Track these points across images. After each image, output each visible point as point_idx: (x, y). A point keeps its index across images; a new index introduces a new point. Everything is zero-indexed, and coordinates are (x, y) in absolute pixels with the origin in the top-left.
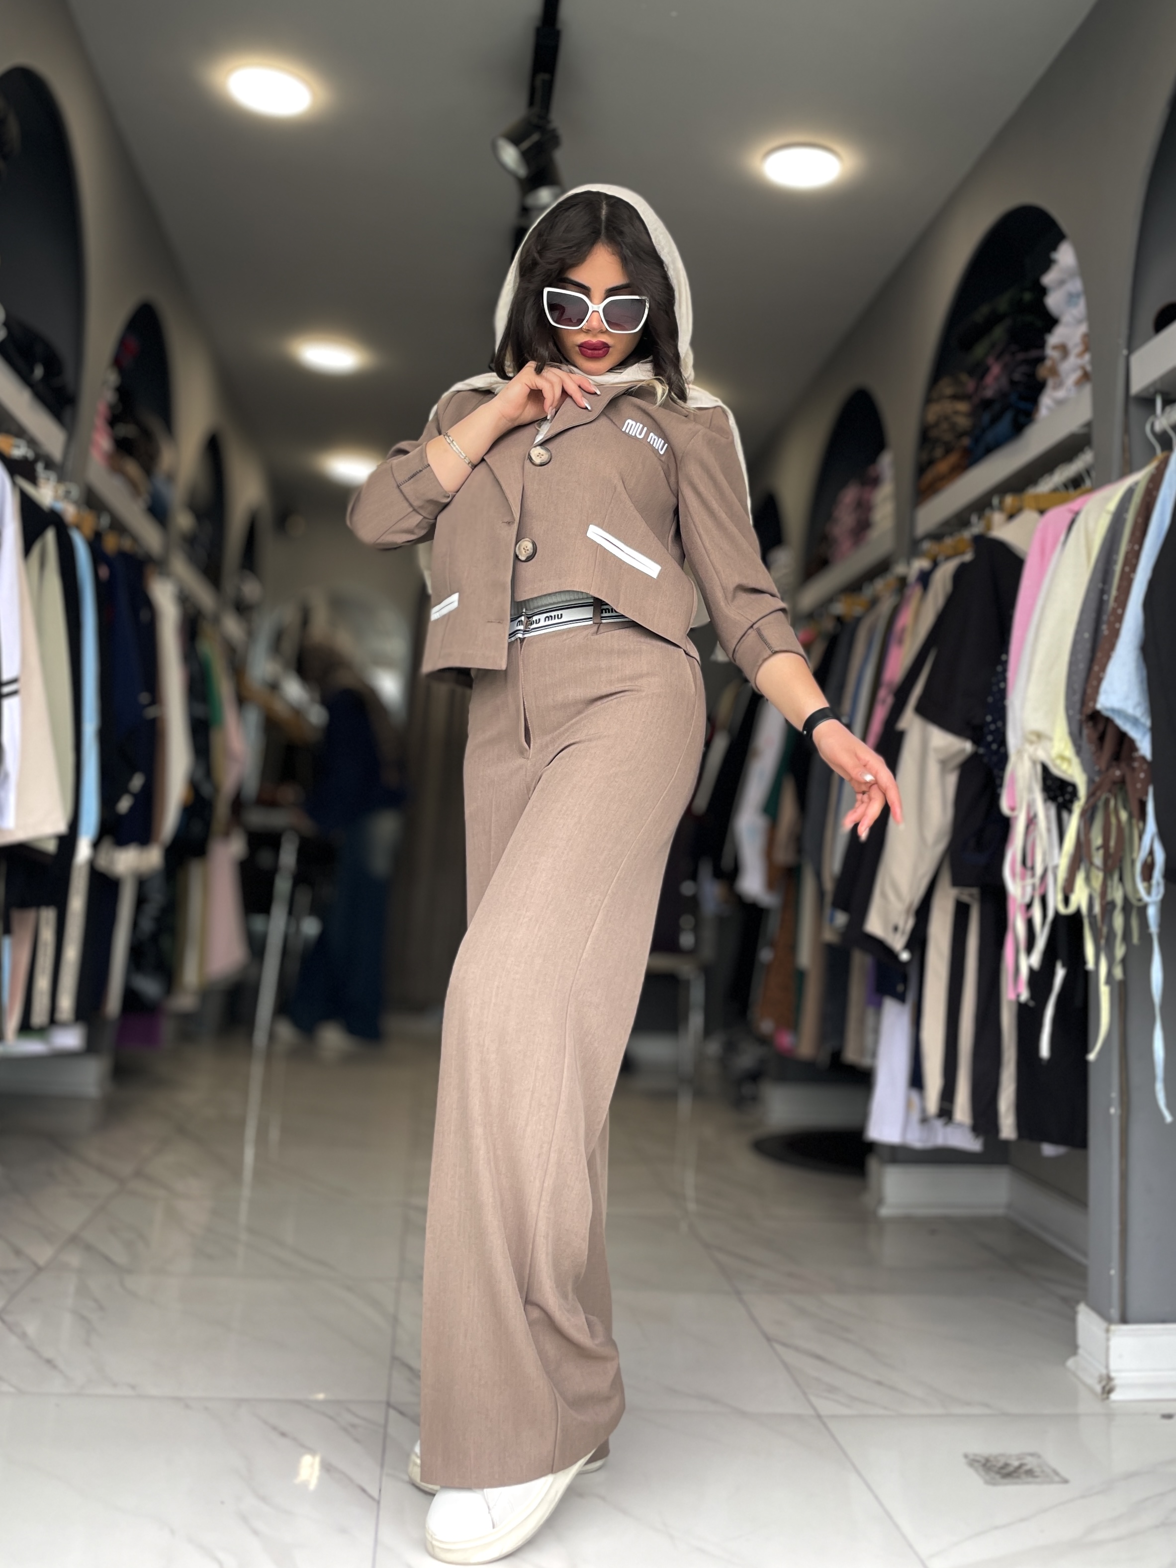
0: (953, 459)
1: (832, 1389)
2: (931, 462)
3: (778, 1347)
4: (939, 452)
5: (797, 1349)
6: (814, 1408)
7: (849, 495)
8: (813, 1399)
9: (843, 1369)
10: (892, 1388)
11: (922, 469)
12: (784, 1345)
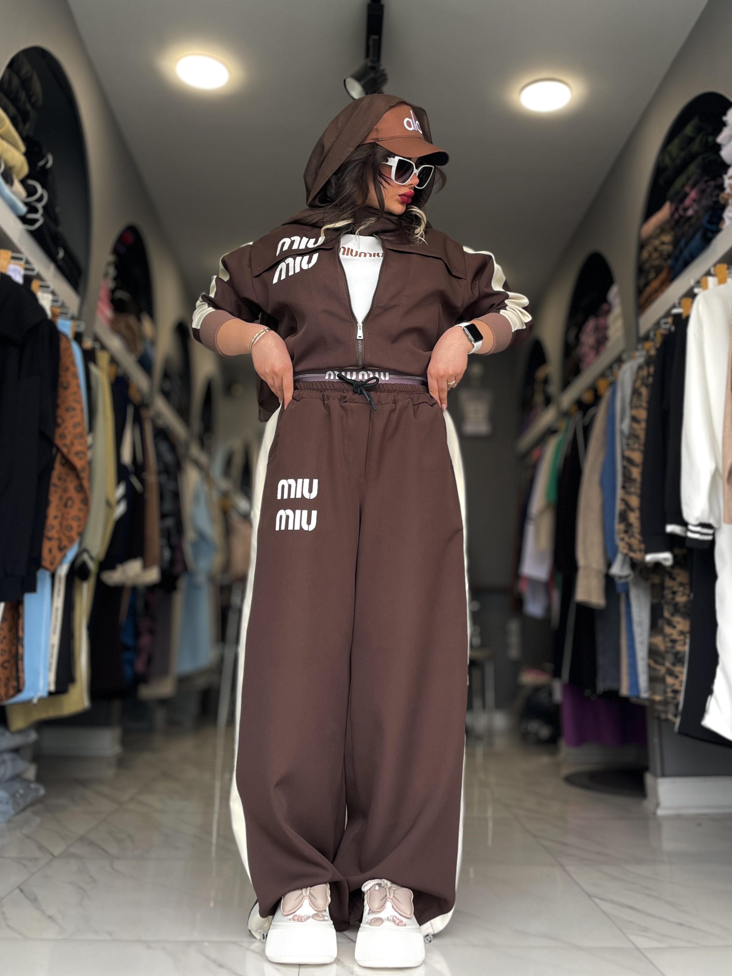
0: (663, 276)
1: (645, 929)
2: (647, 284)
3: (597, 901)
4: (652, 275)
5: (612, 902)
6: (633, 944)
7: (591, 324)
8: (632, 938)
9: (650, 915)
10: (691, 927)
11: (640, 291)
12: (602, 899)
